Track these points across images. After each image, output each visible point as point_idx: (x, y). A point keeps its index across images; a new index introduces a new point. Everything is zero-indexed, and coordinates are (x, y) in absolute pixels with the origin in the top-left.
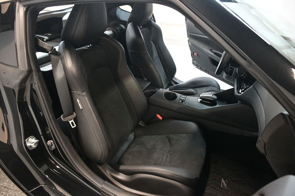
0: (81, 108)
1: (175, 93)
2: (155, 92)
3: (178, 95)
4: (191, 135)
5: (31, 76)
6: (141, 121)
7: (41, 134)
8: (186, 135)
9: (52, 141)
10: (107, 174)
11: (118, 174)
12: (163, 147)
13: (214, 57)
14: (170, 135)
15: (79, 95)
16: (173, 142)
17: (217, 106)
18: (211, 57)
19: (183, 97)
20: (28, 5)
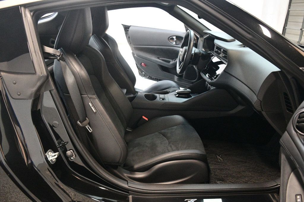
0: (94, 111)
1: (154, 94)
2: (135, 97)
3: (157, 95)
4: (181, 126)
5: (47, 82)
6: (128, 128)
7: (58, 146)
8: (176, 126)
9: (71, 151)
10: (125, 177)
11: (135, 174)
12: (162, 142)
13: (164, 64)
14: (162, 131)
15: (90, 98)
16: (169, 135)
17: (193, 97)
18: (160, 64)
19: (162, 96)
20: (34, 10)
